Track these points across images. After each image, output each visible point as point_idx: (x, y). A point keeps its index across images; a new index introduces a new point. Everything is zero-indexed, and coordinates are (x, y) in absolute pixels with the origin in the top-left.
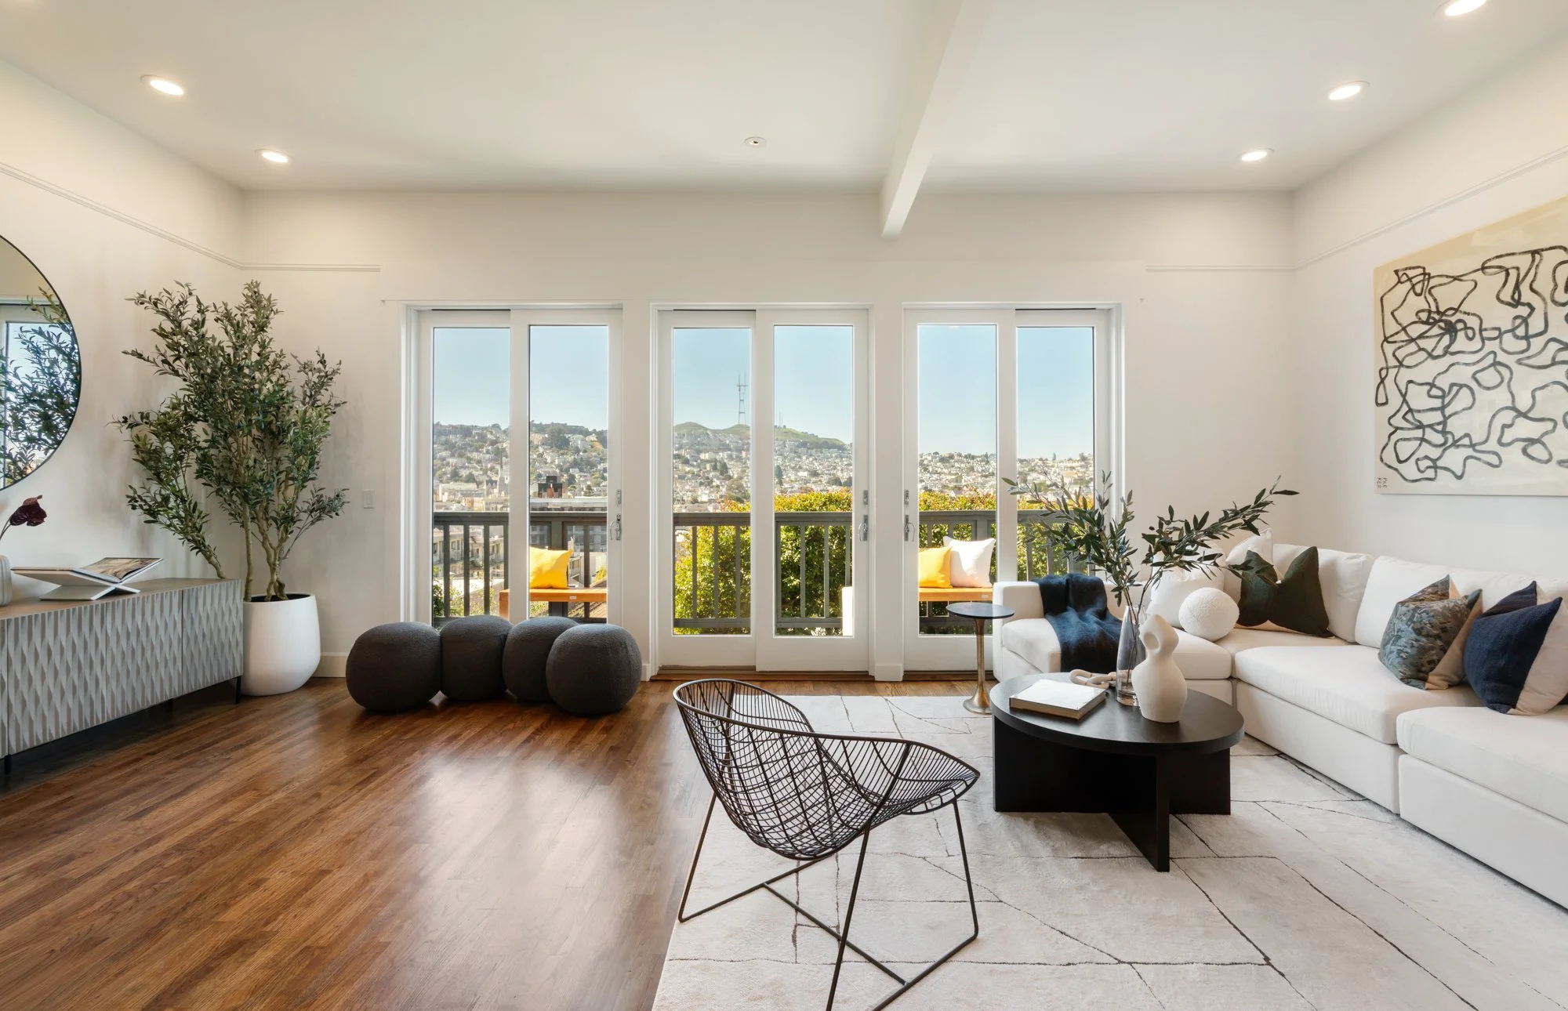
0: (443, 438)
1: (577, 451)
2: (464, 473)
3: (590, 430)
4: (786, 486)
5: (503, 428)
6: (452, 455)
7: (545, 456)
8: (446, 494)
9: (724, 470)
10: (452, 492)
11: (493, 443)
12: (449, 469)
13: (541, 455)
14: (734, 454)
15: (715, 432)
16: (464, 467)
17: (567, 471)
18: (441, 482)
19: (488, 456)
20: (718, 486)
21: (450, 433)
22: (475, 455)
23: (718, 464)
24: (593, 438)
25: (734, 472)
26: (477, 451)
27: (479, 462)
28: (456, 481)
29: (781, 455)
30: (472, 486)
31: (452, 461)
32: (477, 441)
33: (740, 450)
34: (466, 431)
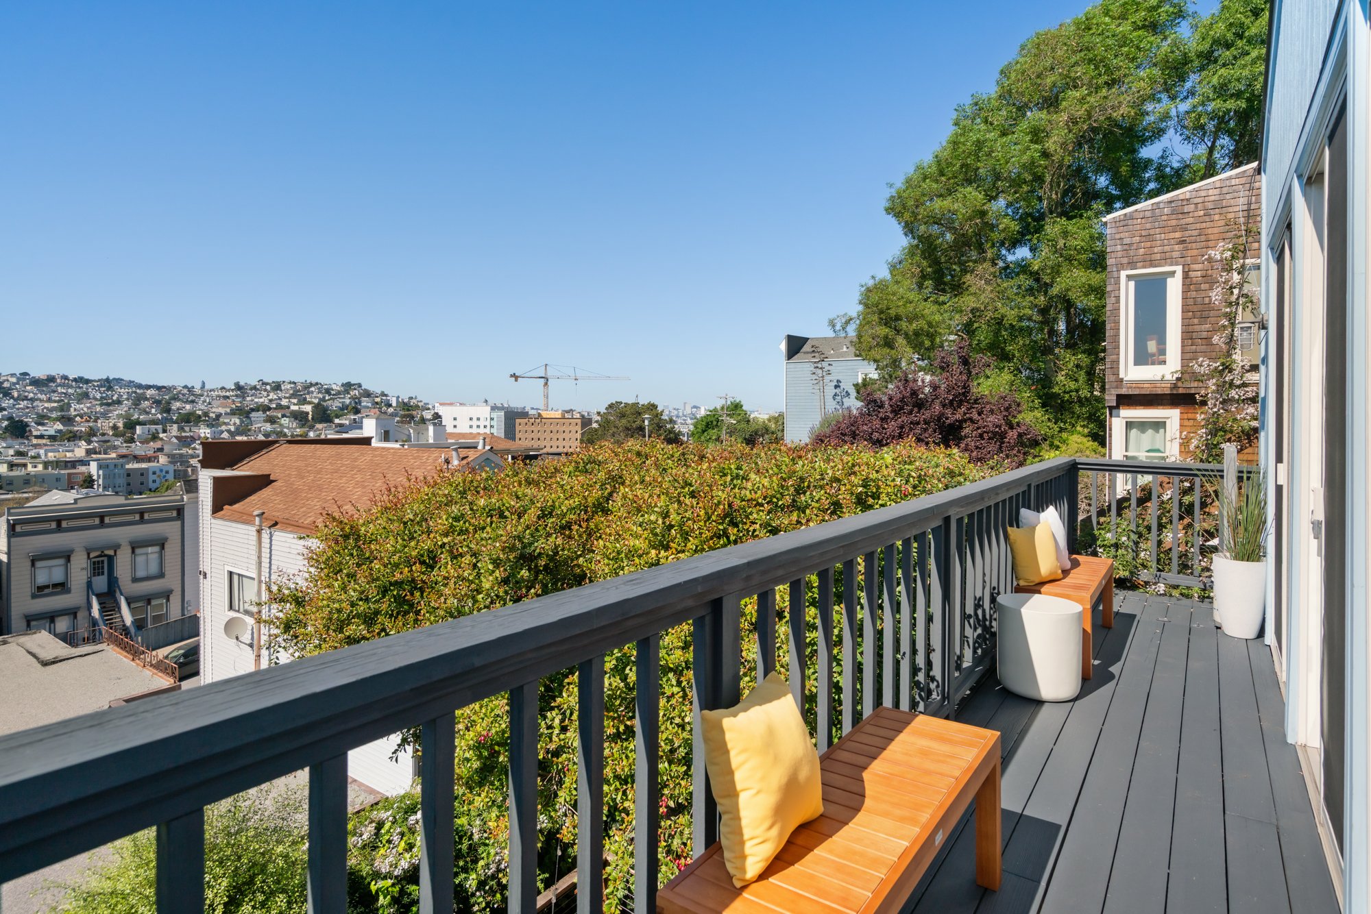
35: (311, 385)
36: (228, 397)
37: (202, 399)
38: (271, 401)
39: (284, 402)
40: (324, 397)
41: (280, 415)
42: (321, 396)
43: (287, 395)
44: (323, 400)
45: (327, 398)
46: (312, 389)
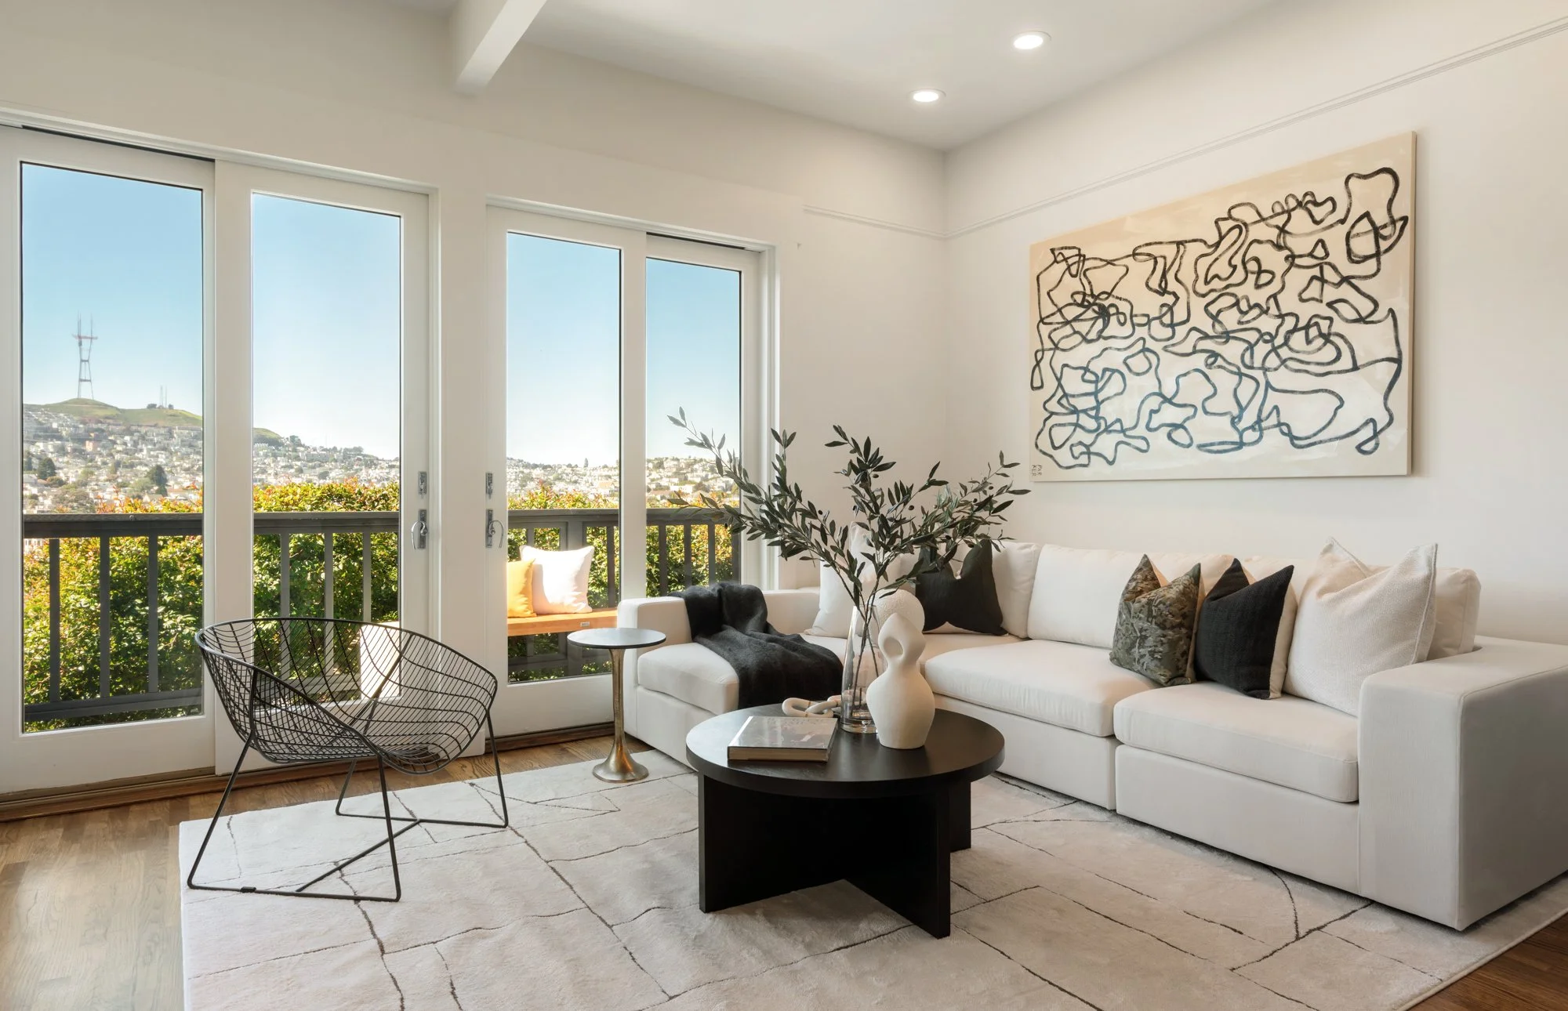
9: (46, 469)
14: (69, 446)
23: (35, 461)
25: (69, 473)
29: (164, 449)
33: (82, 440)
35: (696, 461)
36: (610, 477)
37: (585, 478)
38: (653, 480)
39: (664, 482)
40: (707, 476)
41: (659, 497)
42: (704, 474)
43: (670, 474)
44: (706, 479)
45: (710, 476)
46: (696, 466)
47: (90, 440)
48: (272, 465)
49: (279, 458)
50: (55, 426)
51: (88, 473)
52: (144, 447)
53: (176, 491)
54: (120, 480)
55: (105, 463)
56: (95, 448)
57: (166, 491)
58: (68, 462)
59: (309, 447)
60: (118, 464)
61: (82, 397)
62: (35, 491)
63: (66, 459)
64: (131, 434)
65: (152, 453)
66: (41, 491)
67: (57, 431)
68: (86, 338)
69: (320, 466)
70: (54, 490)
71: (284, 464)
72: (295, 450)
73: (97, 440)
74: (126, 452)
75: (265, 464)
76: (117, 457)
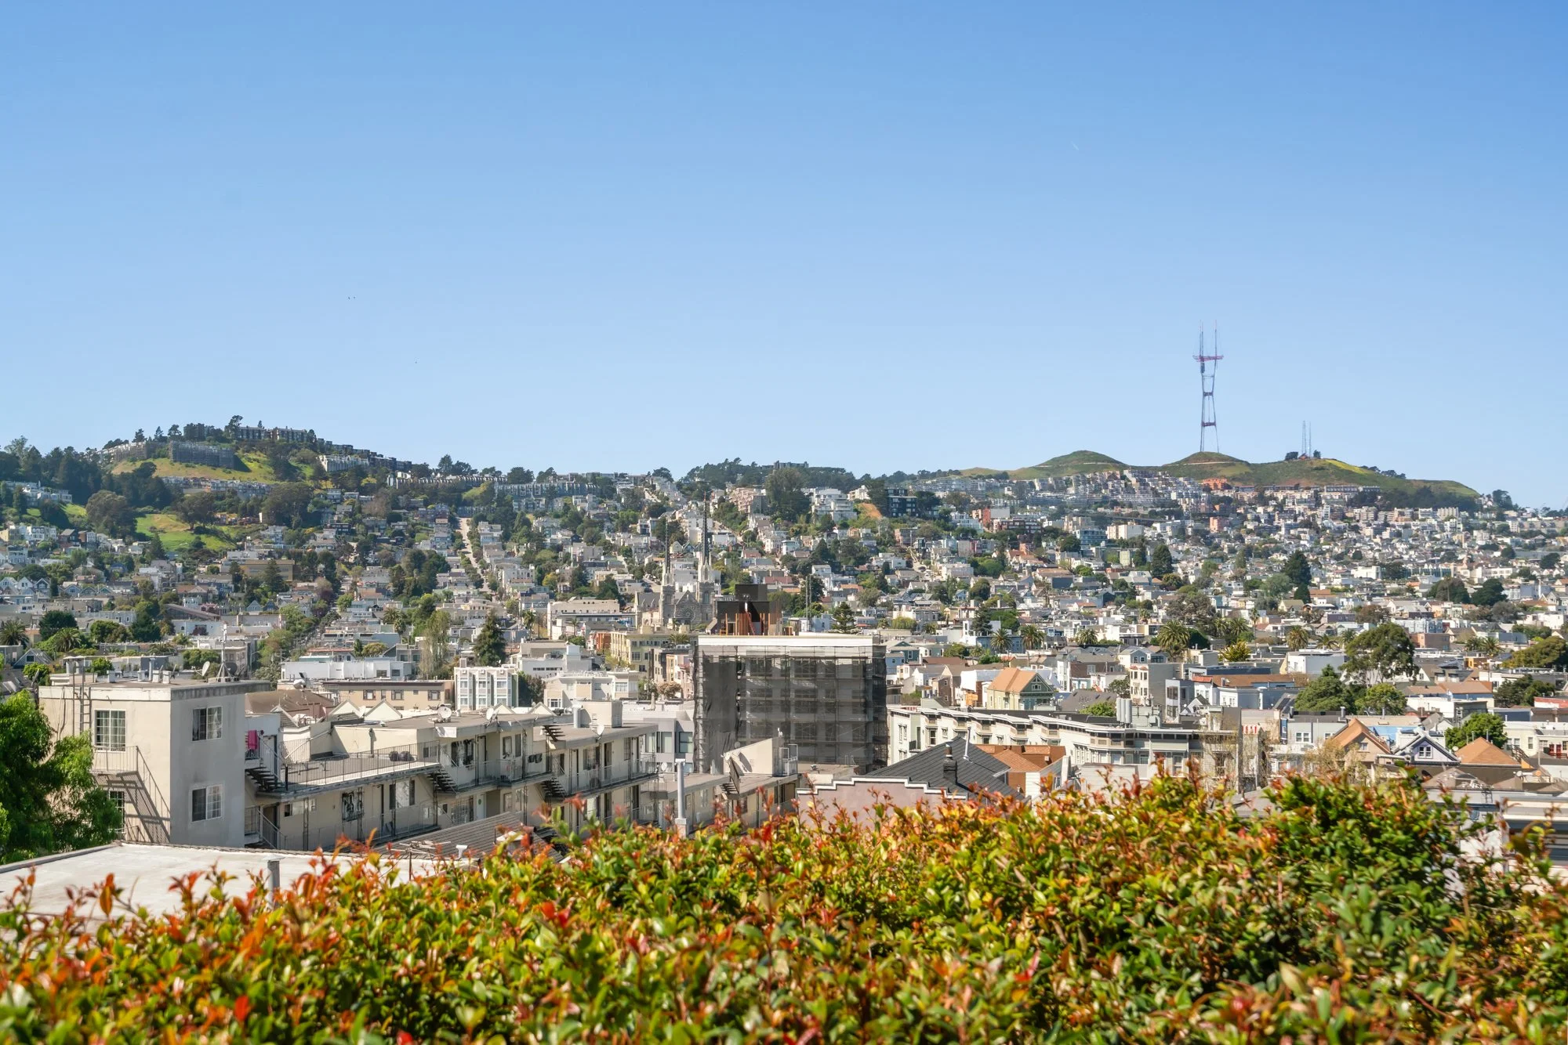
0: (559, 504)
1: (828, 526)
2: (598, 576)
3: (858, 476)
4: (1319, 602)
5: (676, 478)
6: (576, 539)
7: (762, 537)
8: (559, 622)
9: (1161, 564)
10: (573, 619)
11: (657, 511)
12: (569, 569)
13: (753, 536)
14: (1190, 528)
15: (1143, 473)
16: (597, 565)
17: (806, 571)
18: (553, 597)
19: (645, 540)
20: (1148, 605)
21: (572, 492)
22: (621, 539)
23: (1150, 551)
24: (861, 494)
25: (1188, 569)
26: (625, 529)
27: (627, 553)
28: (581, 594)
29: (1309, 525)
30: (611, 606)
31: (575, 550)
32: (625, 507)
33: (1205, 518)
34: (603, 486)
47: (1215, 516)
48: (1465, 545)
49: (1475, 533)
50: (1174, 496)
51: (1210, 568)
52: (1282, 523)
53: (1322, 595)
54: (1249, 578)
55: (1232, 551)
56: (1220, 527)
57: (1308, 593)
58: (1187, 552)
59: (1524, 510)
60: (1249, 552)
61: (1207, 449)
62: (1148, 596)
63: (1186, 546)
64: (1265, 504)
65: (1292, 532)
66: (1154, 596)
67: (1175, 504)
68: (1210, 358)
69: (1543, 544)
70: (1171, 594)
71: (1483, 543)
72: (1501, 517)
73: (1222, 516)
74: (1258, 531)
75: (1452, 543)
76: (1248, 540)
